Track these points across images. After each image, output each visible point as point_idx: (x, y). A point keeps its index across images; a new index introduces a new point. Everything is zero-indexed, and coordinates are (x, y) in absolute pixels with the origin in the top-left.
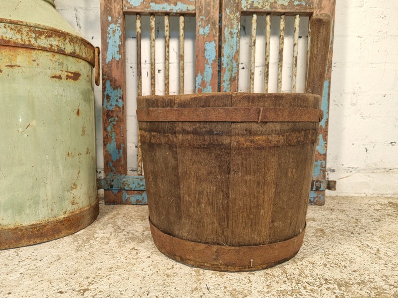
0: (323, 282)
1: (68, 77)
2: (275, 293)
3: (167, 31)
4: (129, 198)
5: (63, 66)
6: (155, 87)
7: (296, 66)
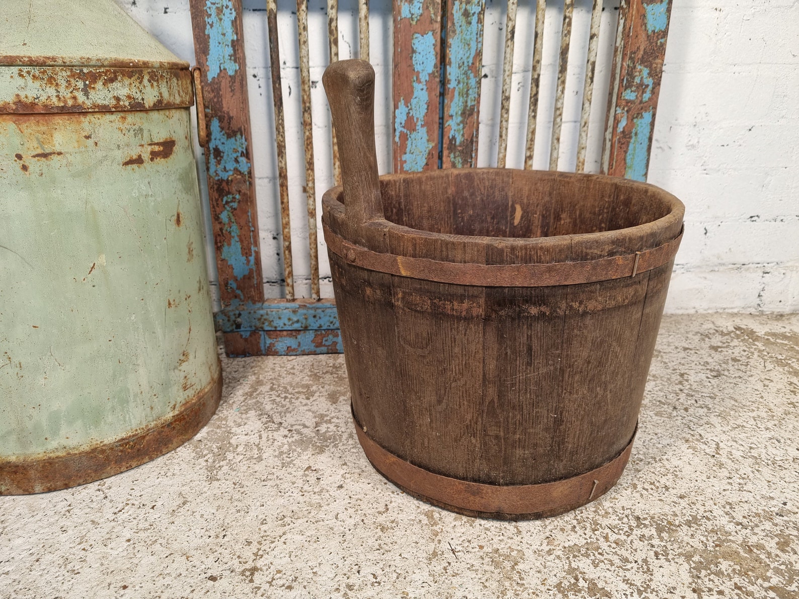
0: (633, 523)
1: (154, 155)
2: (560, 553)
3: (332, 8)
4: (272, 345)
5: (142, 135)
6: (311, 129)
7: (592, 82)
